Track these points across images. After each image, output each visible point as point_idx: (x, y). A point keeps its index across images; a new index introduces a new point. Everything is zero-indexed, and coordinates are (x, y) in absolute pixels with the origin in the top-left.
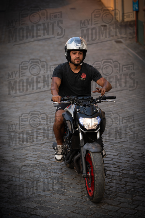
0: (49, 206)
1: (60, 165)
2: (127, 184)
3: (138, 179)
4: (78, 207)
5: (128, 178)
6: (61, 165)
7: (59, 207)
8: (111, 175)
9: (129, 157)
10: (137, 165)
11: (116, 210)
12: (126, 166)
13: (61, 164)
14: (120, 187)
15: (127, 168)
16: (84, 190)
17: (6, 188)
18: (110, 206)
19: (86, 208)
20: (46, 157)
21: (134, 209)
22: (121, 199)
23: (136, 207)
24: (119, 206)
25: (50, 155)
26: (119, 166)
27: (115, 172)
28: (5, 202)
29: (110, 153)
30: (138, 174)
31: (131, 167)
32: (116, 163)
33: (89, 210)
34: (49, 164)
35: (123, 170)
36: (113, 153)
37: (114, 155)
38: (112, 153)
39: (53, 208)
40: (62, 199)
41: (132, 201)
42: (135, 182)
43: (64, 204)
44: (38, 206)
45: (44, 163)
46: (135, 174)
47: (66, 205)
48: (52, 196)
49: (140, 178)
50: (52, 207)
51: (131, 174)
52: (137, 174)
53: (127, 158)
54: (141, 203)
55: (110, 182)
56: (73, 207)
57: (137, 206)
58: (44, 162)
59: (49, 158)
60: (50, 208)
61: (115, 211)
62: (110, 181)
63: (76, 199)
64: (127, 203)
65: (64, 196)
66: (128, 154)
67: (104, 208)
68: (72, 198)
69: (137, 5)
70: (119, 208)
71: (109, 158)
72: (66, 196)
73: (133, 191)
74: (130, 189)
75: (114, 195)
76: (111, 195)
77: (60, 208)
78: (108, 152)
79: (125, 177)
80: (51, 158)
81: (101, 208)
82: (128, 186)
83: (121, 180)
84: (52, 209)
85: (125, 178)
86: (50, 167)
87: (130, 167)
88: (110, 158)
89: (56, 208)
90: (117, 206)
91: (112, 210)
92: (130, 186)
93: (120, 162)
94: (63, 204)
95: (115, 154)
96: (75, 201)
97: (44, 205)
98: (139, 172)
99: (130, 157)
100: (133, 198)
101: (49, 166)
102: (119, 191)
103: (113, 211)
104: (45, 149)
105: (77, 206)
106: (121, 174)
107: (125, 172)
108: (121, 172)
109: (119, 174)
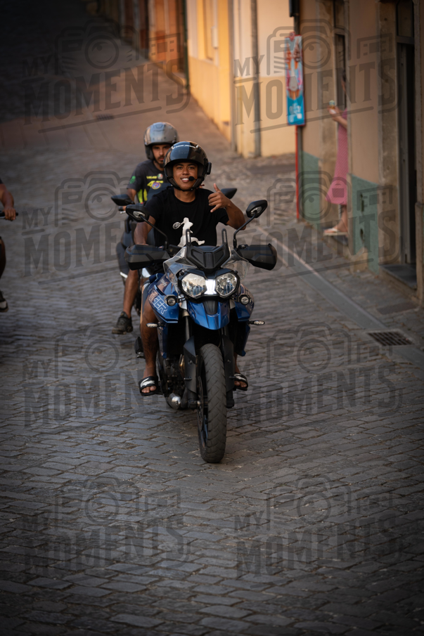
1: (59, 598)
6: (62, 597)
8: (217, 630)
10: (298, 596)
12: (263, 601)
13: (63, 595)
15: (267, 606)
20: (17, 574)
26: (242, 602)
27: (230, 620)
29: (214, 561)
30: (301, 627)
31: (280, 603)
32: (232, 592)
34: (26, 595)
35: (255, 613)
36: (224, 559)
37: (226, 568)
38: (221, 562)
51: (280, 626)
52: (296, 625)
53: (267, 576)
59: (25, 579)
71: (211, 576)
80: (32, 579)
86: (28, 606)
87: (275, 604)
88: (214, 576)
93: (244, 590)
95: (230, 562)
98: (304, 620)
99: (275, 574)
101: (27, 601)
104: (15, 549)
106: (248, 625)
107: (261, 619)
108: (248, 619)
109: (242, 625)
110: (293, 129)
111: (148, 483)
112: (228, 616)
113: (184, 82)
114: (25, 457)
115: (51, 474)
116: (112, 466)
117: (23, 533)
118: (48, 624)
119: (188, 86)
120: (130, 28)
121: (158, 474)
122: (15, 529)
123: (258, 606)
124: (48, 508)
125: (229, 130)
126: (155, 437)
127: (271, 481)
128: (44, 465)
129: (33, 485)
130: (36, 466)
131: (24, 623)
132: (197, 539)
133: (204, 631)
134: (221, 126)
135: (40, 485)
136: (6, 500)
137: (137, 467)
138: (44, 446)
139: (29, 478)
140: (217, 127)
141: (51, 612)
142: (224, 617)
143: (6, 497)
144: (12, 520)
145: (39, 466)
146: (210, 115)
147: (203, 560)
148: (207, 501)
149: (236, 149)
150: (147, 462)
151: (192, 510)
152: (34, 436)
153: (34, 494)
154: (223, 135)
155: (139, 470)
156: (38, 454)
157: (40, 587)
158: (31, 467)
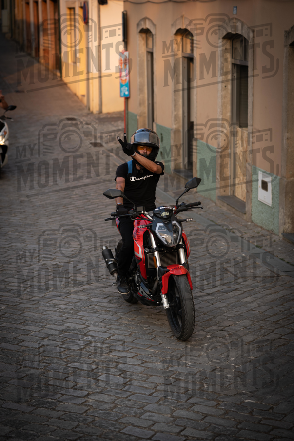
0: (31, 430)
2: (158, 388)
4: (83, 431)
5: (157, 376)
7: (50, 433)
9: (151, 338)
11: (148, 437)
14: (147, 394)
16: (86, 399)
18: (138, 430)
19: (97, 434)
20: (12, 339)
21: (179, 433)
22: (153, 416)
23: (182, 431)
24: (152, 428)
25: (18, 335)
26: (138, 355)
27: (133, 366)
32: (131, 349)
33: (103, 436)
35: (146, 362)
38: (121, 332)
39: (39, 434)
40: (52, 417)
41: (172, 419)
43: (58, 427)
44: (11, 431)
45: (10, 350)
47: (60, 428)
48: (33, 412)
50: (37, 433)
51: (161, 369)
53: (148, 340)
54: (189, 423)
55: (127, 383)
56: (74, 431)
57: (183, 428)
59: (16, 342)
60: (34, 436)
61: (148, 439)
63: (76, 418)
64: (164, 423)
65: (55, 412)
66: (148, 334)
67: (127, 433)
68: (70, 415)
69: (127, 88)
70: (153, 433)
72: (59, 411)
73: (170, 400)
75: (139, 409)
76: (134, 408)
77: (51, 435)
78: (114, 330)
79: (152, 374)
80: (20, 342)
81: (122, 433)
82: (160, 390)
83: (145, 381)
84: (38, 437)
85: (151, 376)
88: (119, 340)
89: (45, 434)
90: (149, 428)
91: (142, 437)
92: (164, 391)
94: (55, 428)
95: (126, 333)
96: (75, 421)
97: (22, 429)
100: (174, 414)
102: (147, 401)
103: (144, 438)
104: (8, 325)
105: (80, 430)
106: (143, 368)
107: (150, 365)
108: (142, 365)
109: (140, 369)
110: (123, 100)
112: (132, 363)
113: (59, 74)
114: (4, 272)
117: (10, 315)
119: (61, 77)
120: (30, 47)
122: (6, 313)
123: (147, 358)
124: (22, 301)
125: (85, 99)
129: (11, 288)
130: (11, 277)
131: (21, 368)
132: (105, 319)
134: (80, 97)
135: (15, 288)
139: (8, 284)
140: (78, 97)
142: (130, 364)
144: (3, 308)
146: (74, 91)
147: (111, 331)
148: (107, 297)
149: (89, 109)
151: (100, 302)
152: (7, 261)
153: (13, 293)
154: (81, 101)
156: (11, 271)
157: (26, 347)
158: (8, 278)
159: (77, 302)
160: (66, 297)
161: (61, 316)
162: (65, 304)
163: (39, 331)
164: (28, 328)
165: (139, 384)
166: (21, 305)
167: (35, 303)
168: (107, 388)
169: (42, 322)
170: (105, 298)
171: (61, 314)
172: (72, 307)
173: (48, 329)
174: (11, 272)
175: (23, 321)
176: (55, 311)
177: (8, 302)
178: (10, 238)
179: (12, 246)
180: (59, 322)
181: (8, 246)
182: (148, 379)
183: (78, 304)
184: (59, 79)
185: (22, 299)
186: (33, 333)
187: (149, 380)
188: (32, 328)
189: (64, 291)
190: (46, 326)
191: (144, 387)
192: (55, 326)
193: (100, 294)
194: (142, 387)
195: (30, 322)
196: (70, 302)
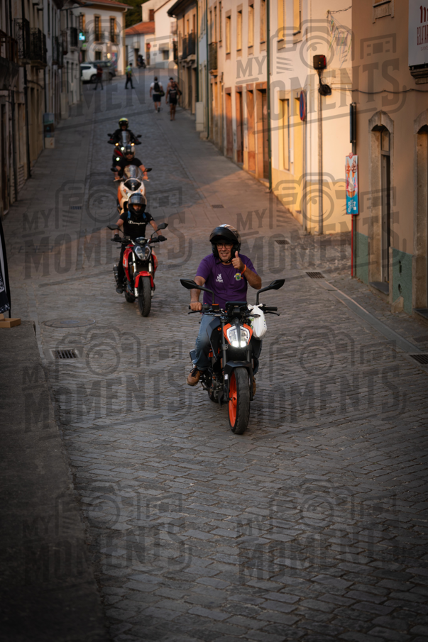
2: (391, 595)
3: (411, 582)
5: (390, 579)
14: (376, 602)
16: (297, 606)
17: (123, 596)
20: (202, 525)
22: (384, 632)
25: (209, 520)
28: (125, 633)
30: (411, 572)
35: (375, 560)
40: (252, 629)
41: (409, 637)
42: (408, 591)
45: (200, 539)
46: (404, 571)
48: (228, 620)
49: (417, 582)
51: (396, 571)
52: (407, 571)
55: (351, 588)
58: (199, 537)
59: (208, 529)
62: (351, 586)
63: (283, 630)
65: (256, 621)
68: (275, 626)
69: (355, 203)
72: (261, 620)
73: (407, 612)
74: (400, 607)
75: (366, 621)
76: (359, 620)
79: (383, 576)
80: (213, 529)
82: (393, 599)
83: (374, 585)
85: (383, 579)
86: (213, 549)
92: (399, 599)
96: (282, 635)
98: (412, 567)
100: (412, 630)
101: (212, 546)
102: (377, 612)
104: (197, 506)
106: (372, 569)
107: (380, 564)
108: (371, 564)
109: (368, 569)
110: (349, 217)
111: (282, 460)
113: (268, 185)
114: (194, 439)
115: (214, 451)
116: (255, 446)
117: (201, 494)
118: (230, 564)
119: (271, 188)
120: (230, 150)
121: (288, 453)
122: (195, 491)
124: (215, 476)
125: (301, 217)
126: (281, 426)
127: (366, 460)
128: (208, 445)
129: (202, 459)
131: (213, 563)
133: (342, 573)
134: (294, 213)
135: (207, 459)
136: (185, 470)
137: (272, 447)
138: (206, 431)
139: (198, 454)
140: (293, 215)
141: (230, 555)
143: (185, 467)
144: (192, 485)
145: (204, 445)
146: (287, 207)
149: (306, 229)
150: (278, 444)
152: (198, 423)
153: (204, 466)
154: (296, 219)
155: (274, 450)
156: (202, 437)
157: (220, 535)
158: (199, 445)
159: (287, 479)
160: (273, 472)
161: (266, 497)
162: (272, 482)
163: (237, 516)
164: (223, 511)
165: (366, 589)
166: (214, 481)
167: (233, 480)
168: (324, 593)
169: (242, 505)
170: (323, 475)
171: (265, 494)
172: (281, 486)
173: (249, 513)
174: (203, 439)
175: (217, 502)
176: (258, 490)
177: (198, 477)
178: (202, 394)
179: (204, 404)
180: (263, 505)
181: (199, 404)
182: (377, 582)
183: (289, 482)
184: (268, 190)
185: (216, 474)
186: (230, 517)
187: (379, 584)
188: (229, 512)
189: (270, 464)
190: (247, 510)
191: (373, 593)
192: (258, 510)
193: (317, 470)
194: (370, 593)
195: (225, 504)
196: (277, 479)
